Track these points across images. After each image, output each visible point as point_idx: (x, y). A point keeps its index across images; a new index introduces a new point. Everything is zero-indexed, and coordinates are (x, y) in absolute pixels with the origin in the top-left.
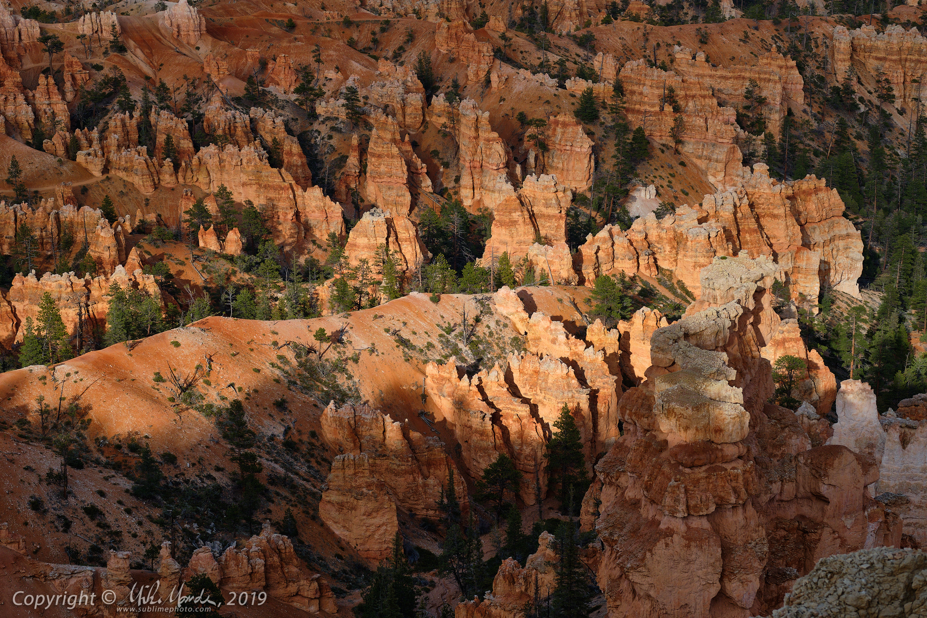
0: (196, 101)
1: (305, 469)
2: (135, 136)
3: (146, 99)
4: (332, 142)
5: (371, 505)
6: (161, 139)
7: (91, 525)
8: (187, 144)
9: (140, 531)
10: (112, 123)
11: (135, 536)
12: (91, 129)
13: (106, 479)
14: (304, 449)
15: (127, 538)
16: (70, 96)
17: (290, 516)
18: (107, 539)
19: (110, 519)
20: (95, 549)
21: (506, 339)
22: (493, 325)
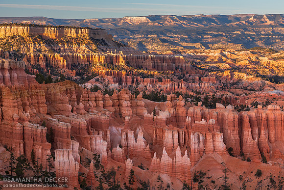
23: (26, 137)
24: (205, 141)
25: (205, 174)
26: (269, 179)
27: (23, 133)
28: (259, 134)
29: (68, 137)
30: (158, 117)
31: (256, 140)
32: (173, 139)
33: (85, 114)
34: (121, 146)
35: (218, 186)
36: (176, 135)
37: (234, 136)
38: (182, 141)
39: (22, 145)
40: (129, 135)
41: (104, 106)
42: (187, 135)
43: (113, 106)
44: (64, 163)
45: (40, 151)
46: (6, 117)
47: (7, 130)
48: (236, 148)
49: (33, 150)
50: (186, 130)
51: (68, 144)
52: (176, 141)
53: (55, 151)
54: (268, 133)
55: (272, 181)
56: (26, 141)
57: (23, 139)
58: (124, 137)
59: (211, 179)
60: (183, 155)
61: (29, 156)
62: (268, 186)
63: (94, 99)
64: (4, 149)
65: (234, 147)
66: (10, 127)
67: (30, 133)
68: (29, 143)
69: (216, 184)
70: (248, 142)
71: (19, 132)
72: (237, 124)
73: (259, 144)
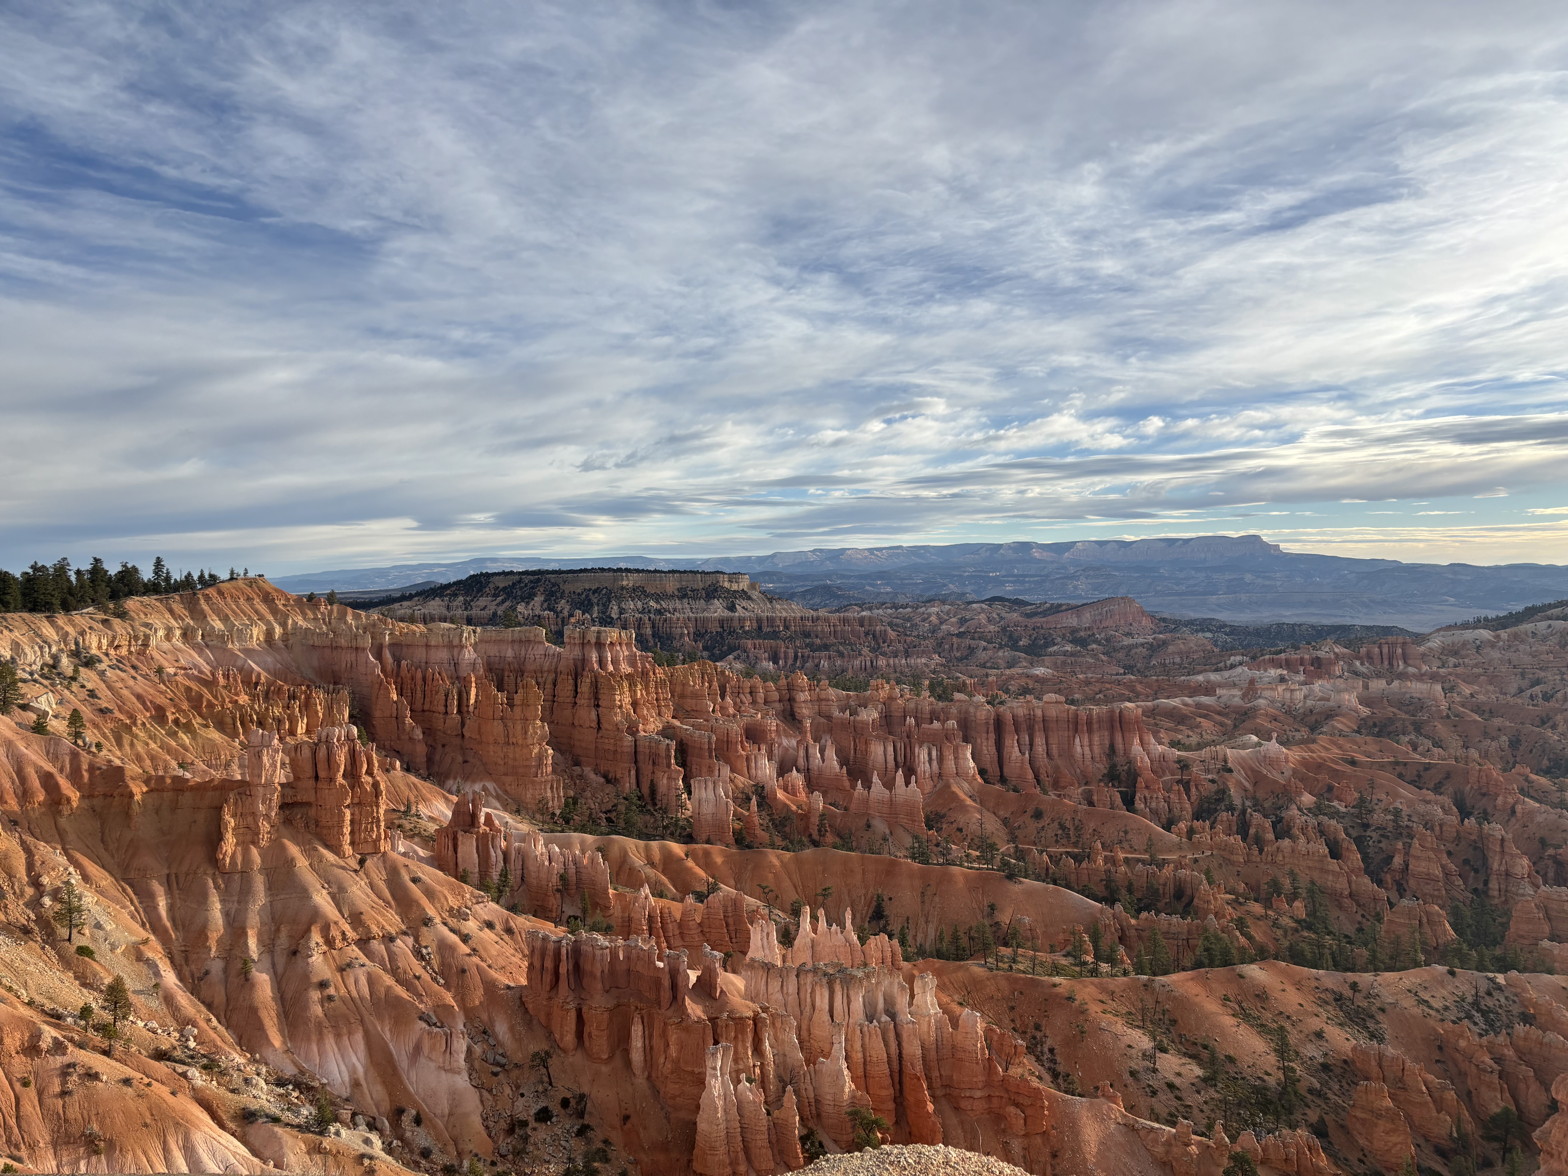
0: (1279, 808)
1: (1337, 1087)
2: (1234, 828)
3: (1243, 804)
4: (1381, 845)
5: (1389, 1126)
6: (1252, 831)
7: (1171, 1096)
8: (1270, 836)
9: (1205, 1107)
10: (1219, 818)
11: (1202, 1111)
12: (1204, 821)
13: (1184, 1064)
14: (1338, 1071)
15: (1195, 1111)
16: (1193, 799)
17: (1322, 1120)
18: (1181, 1109)
19: (1184, 1095)
20: (1171, 1115)
21: (1514, 1012)
22: (1503, 1000)
23: (640, 758)
24: (941, 759)
25: (943, 817)
26: (1056, 824)
27: (635, 752)
28: (1031, 744)
29: (710, 757)
30: (858, 718)
31: (1027, 755)
32: (885, 755)
33: (734, 716)
34: (798, 771)
35: (969, 837)
36: (890, 749)
37: (988, 748)
38: (901, 759)
39: (633, 772)
40: (811, 751)
41: (766, 702)
42: (908, 750)
43: (780, 701)
44: (707, 800)
45: (665, 781)
46: (604, 725)
47: (607, 747)
48: (993, 769)
49: (652, 781)
50: (906, 740)
51: (711, 771)
52: (890, 758)
53: (692, 781)
54: (1047, 744)
55: (1062, 827)
56: (641, 764)
57: (636, 762)
58: (802, 753)
59: (955, 825)
60: (907, 783)
61: (646, 790)
62: (1056, 835)
63: (748, 690)
64: (602, 780)
65: (988, 767)
66: (612, 741)
67: (648, 751)
68: (646, 769)
69: (964, 832)
70: (1013, 757)
71: (629, 750)
72: (992, 728)
73: (1031, 762)
